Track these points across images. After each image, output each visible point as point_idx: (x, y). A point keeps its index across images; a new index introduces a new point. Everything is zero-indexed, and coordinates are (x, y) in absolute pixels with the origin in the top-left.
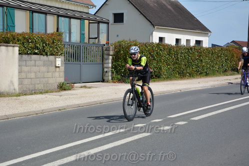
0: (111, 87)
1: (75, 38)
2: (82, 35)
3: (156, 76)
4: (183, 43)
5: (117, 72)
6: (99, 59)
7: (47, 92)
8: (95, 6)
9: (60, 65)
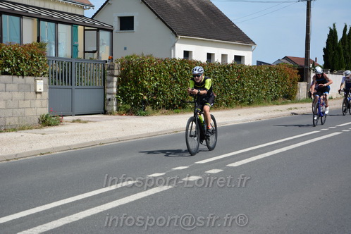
0: (116, 121)
1: (65, 51)
2: (74, 47)
3: (180, 106)
4: (218, 59)
5: (124, 100)
6: (98, 81)
7: (23, 129)
8: (93, 7)
9: (42, 91)
